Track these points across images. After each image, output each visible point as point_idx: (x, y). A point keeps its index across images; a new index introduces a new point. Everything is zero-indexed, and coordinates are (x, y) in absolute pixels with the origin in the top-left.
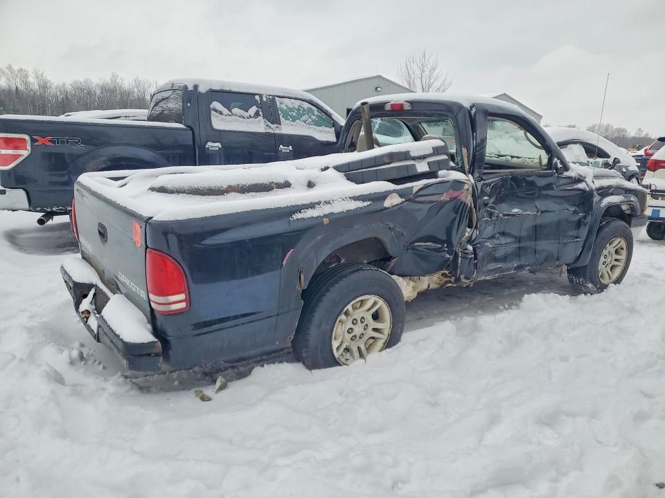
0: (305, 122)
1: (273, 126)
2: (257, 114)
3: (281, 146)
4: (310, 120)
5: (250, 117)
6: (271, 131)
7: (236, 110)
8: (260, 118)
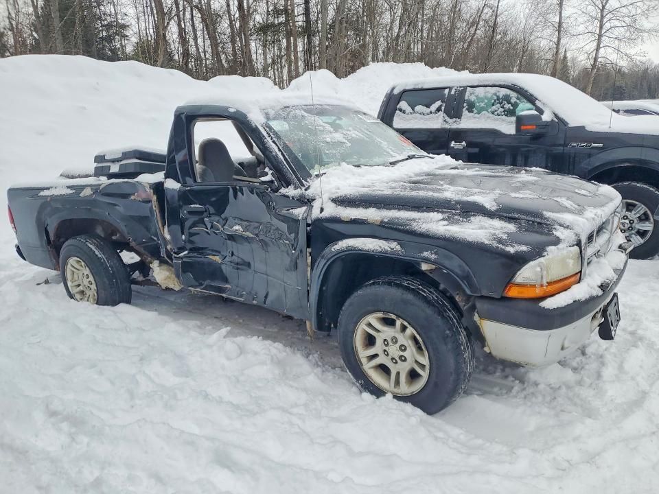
0: (493, 113)
1: (450, 121)
2: (439, 110)
3: (453, 142)
4: (501, 110)
5: (431, 113)
6: (447, 126)
7: (419, 108)
8: (441, 113)
